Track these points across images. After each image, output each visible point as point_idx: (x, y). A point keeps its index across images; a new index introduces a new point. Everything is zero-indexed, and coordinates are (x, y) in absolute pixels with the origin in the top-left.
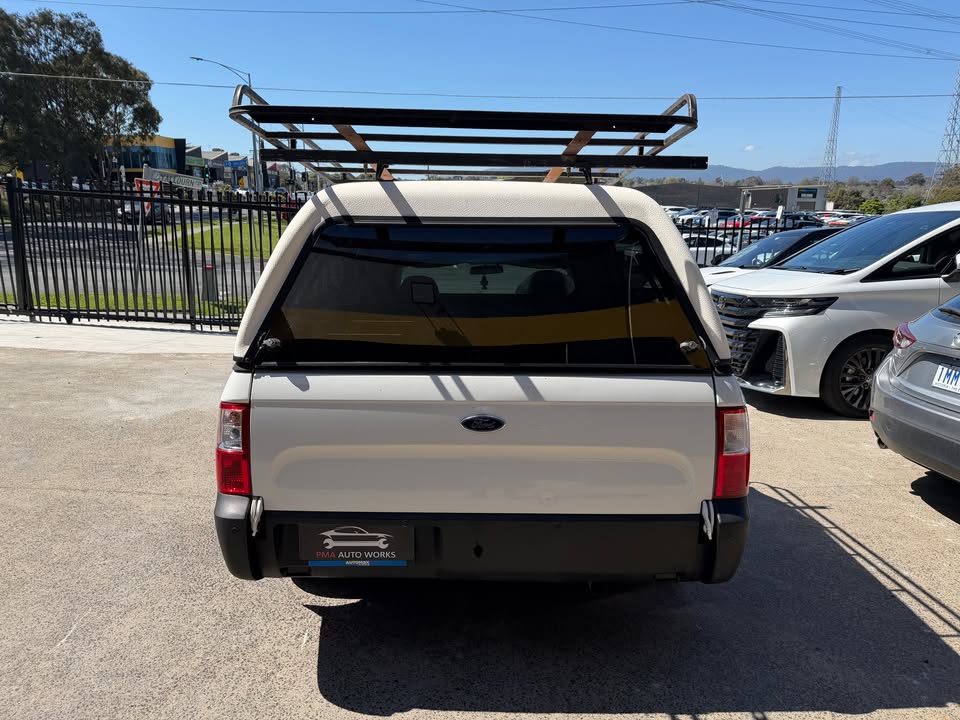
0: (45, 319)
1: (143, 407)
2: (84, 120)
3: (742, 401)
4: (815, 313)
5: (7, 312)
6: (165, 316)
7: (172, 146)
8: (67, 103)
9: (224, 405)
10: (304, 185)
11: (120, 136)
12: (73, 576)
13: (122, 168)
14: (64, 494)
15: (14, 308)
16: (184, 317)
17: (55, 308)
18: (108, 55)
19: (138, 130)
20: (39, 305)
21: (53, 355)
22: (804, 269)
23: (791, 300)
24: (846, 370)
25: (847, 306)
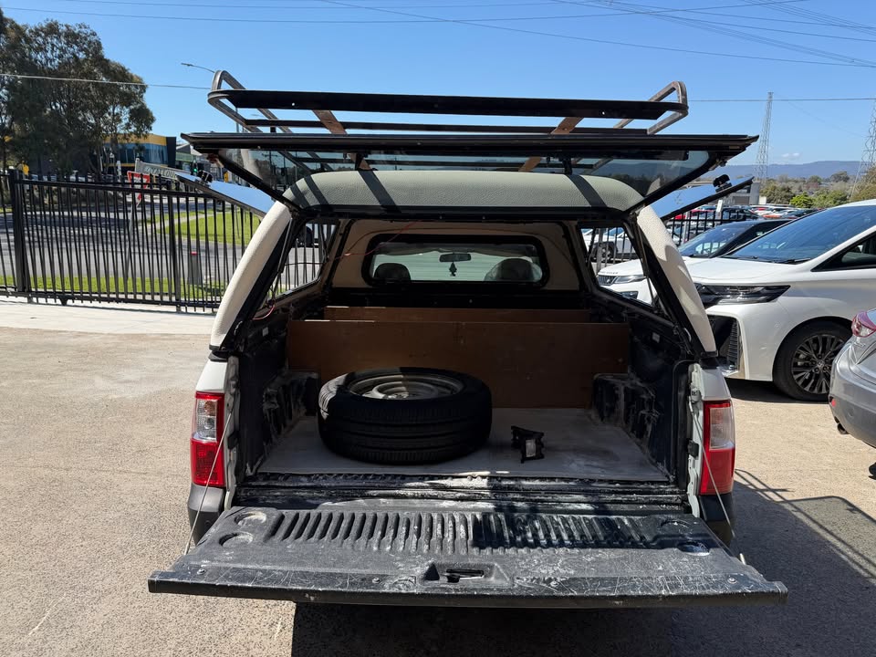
0: (42, 300)
1: (127, 386)
2: (85, 119)
3: (727, 394)
4: (768, 301)
5: (7, 294)
6: (153, 298)
7: (164, 144)
8: (70, 105)
9: (200, 395)
10: (283, 180)
11: (117, 134)
12: (50, 558)
13: (119, 163)
14: (47, 472)
15: (13, 290)
16: (170, 299)
17: (52, 290)
18: (107, 61)
19: (133, 129)
20: (36, 287)
21: (45, 334)
22: (755, 259)
23: (743, 288)
24: (798, 355)
25: (798, 293)
